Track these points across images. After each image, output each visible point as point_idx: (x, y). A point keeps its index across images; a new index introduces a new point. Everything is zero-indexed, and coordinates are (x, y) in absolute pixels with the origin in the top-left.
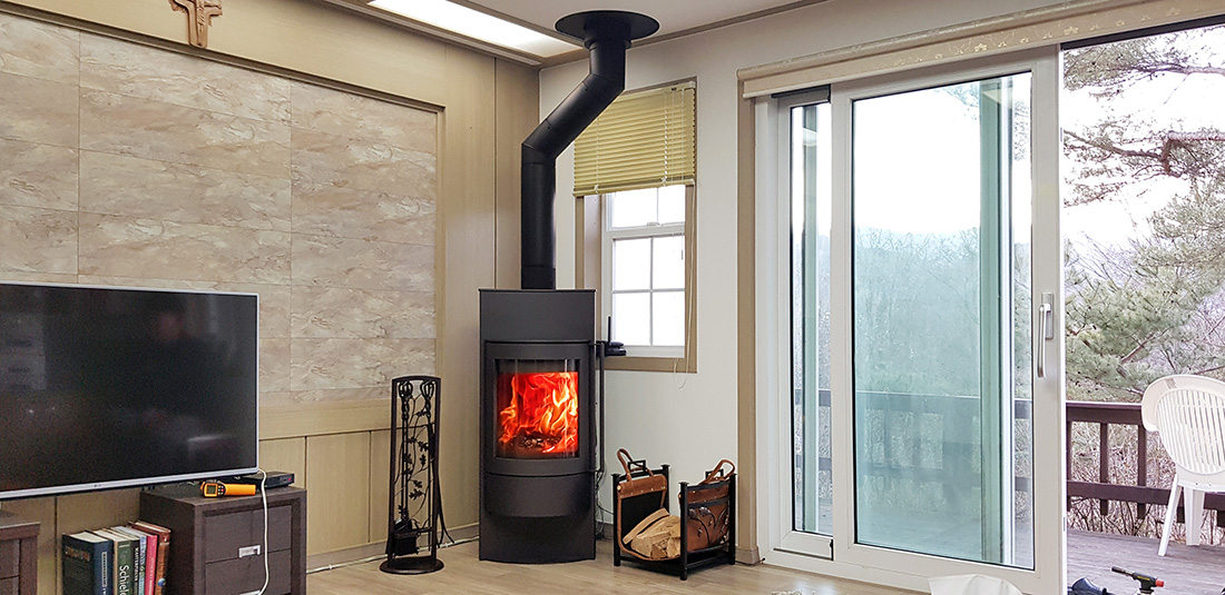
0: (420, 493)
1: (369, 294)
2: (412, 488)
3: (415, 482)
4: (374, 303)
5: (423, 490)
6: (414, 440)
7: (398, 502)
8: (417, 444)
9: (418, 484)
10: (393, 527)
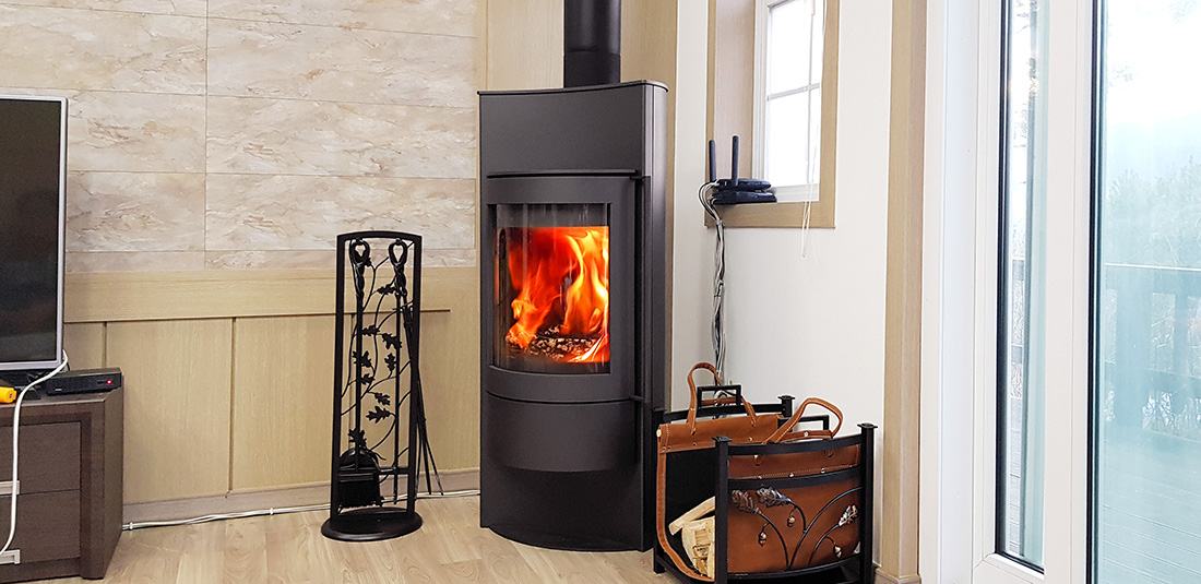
0: (388, 414)
1: (352, 110)
2: (369, 403)
3: (377, 396)
4: (363, 124)
5: (391, 408)
6: (373, 331)
7: (347, 423)
8: (379, 338)
9: (382, 399)
10: (339, 461)
